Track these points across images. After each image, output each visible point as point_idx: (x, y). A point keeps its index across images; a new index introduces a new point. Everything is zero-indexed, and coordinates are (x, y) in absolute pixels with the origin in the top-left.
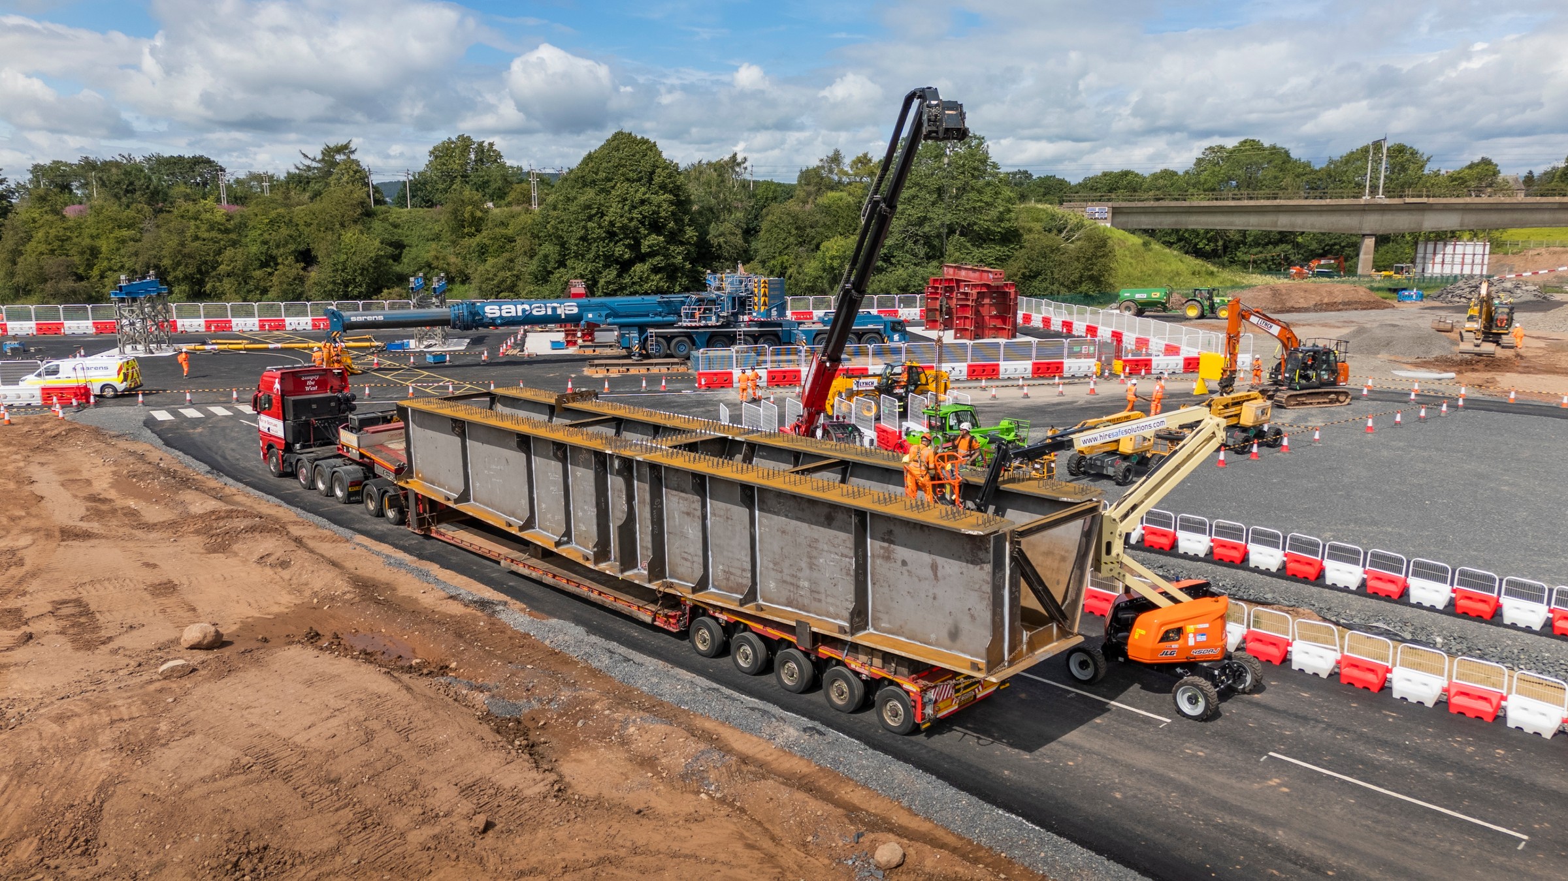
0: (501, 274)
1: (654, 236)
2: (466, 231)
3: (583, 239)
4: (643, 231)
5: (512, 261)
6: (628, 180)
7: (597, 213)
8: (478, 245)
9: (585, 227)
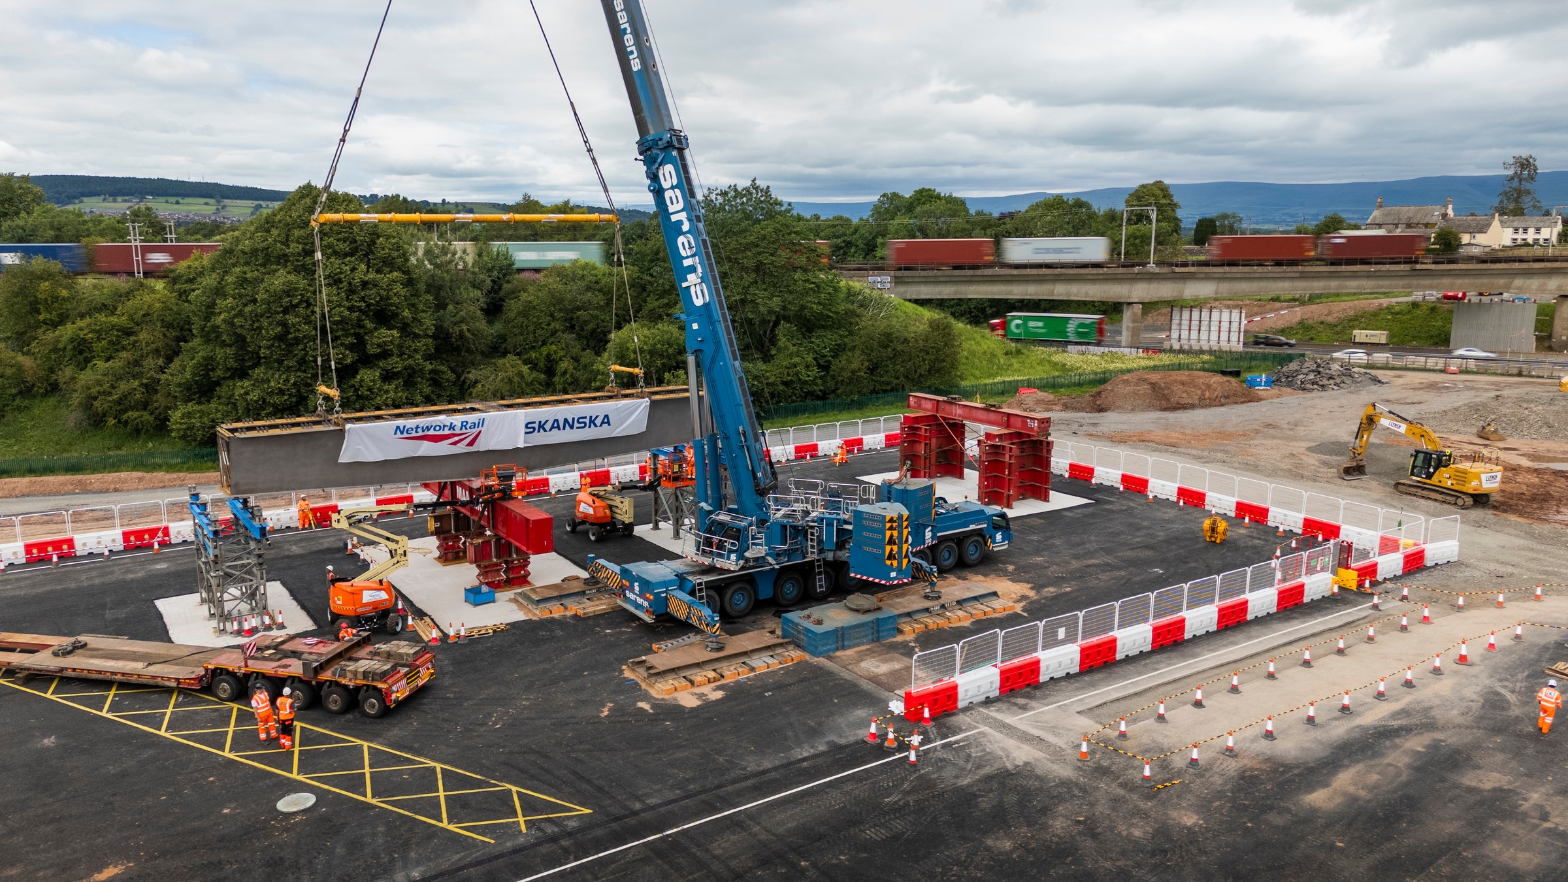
0: (123, 387)
1: (384, 331)
2: (41, 317)
3: (280, 338)
4: (369, 325)
5: (137, 363)
6: (335, 253)
7: (301, 302)
8: (72, 340)
9: (284, 324)
